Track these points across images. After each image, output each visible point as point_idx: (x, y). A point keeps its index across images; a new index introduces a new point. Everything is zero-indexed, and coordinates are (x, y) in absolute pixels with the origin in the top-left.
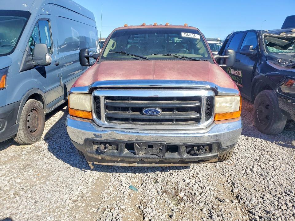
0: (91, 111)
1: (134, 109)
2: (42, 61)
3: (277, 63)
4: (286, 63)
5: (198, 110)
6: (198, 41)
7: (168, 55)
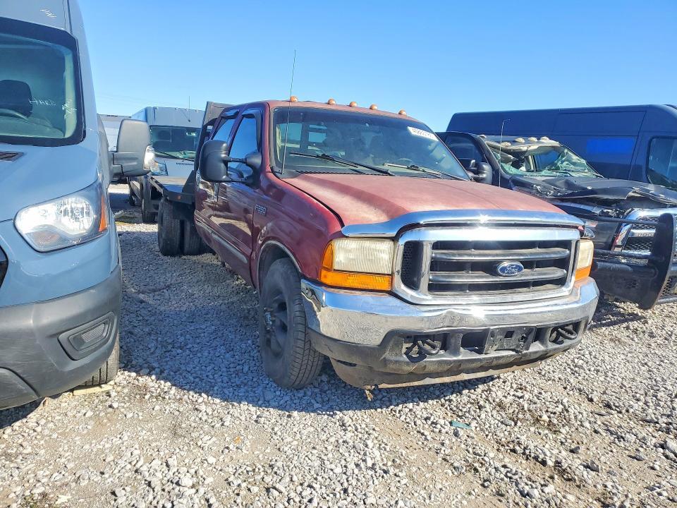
0: (392, 275)
1: (476, 266)
2: (135, 163)
3: (534, 191)
4: (550, 192)
5: (563, 263)
6: (433, 145)
7: (413, 168)
